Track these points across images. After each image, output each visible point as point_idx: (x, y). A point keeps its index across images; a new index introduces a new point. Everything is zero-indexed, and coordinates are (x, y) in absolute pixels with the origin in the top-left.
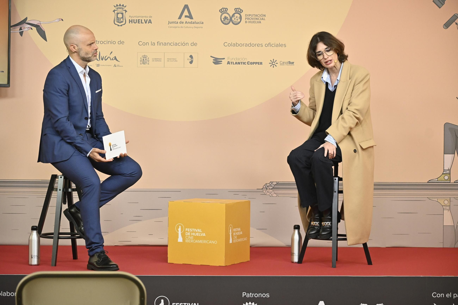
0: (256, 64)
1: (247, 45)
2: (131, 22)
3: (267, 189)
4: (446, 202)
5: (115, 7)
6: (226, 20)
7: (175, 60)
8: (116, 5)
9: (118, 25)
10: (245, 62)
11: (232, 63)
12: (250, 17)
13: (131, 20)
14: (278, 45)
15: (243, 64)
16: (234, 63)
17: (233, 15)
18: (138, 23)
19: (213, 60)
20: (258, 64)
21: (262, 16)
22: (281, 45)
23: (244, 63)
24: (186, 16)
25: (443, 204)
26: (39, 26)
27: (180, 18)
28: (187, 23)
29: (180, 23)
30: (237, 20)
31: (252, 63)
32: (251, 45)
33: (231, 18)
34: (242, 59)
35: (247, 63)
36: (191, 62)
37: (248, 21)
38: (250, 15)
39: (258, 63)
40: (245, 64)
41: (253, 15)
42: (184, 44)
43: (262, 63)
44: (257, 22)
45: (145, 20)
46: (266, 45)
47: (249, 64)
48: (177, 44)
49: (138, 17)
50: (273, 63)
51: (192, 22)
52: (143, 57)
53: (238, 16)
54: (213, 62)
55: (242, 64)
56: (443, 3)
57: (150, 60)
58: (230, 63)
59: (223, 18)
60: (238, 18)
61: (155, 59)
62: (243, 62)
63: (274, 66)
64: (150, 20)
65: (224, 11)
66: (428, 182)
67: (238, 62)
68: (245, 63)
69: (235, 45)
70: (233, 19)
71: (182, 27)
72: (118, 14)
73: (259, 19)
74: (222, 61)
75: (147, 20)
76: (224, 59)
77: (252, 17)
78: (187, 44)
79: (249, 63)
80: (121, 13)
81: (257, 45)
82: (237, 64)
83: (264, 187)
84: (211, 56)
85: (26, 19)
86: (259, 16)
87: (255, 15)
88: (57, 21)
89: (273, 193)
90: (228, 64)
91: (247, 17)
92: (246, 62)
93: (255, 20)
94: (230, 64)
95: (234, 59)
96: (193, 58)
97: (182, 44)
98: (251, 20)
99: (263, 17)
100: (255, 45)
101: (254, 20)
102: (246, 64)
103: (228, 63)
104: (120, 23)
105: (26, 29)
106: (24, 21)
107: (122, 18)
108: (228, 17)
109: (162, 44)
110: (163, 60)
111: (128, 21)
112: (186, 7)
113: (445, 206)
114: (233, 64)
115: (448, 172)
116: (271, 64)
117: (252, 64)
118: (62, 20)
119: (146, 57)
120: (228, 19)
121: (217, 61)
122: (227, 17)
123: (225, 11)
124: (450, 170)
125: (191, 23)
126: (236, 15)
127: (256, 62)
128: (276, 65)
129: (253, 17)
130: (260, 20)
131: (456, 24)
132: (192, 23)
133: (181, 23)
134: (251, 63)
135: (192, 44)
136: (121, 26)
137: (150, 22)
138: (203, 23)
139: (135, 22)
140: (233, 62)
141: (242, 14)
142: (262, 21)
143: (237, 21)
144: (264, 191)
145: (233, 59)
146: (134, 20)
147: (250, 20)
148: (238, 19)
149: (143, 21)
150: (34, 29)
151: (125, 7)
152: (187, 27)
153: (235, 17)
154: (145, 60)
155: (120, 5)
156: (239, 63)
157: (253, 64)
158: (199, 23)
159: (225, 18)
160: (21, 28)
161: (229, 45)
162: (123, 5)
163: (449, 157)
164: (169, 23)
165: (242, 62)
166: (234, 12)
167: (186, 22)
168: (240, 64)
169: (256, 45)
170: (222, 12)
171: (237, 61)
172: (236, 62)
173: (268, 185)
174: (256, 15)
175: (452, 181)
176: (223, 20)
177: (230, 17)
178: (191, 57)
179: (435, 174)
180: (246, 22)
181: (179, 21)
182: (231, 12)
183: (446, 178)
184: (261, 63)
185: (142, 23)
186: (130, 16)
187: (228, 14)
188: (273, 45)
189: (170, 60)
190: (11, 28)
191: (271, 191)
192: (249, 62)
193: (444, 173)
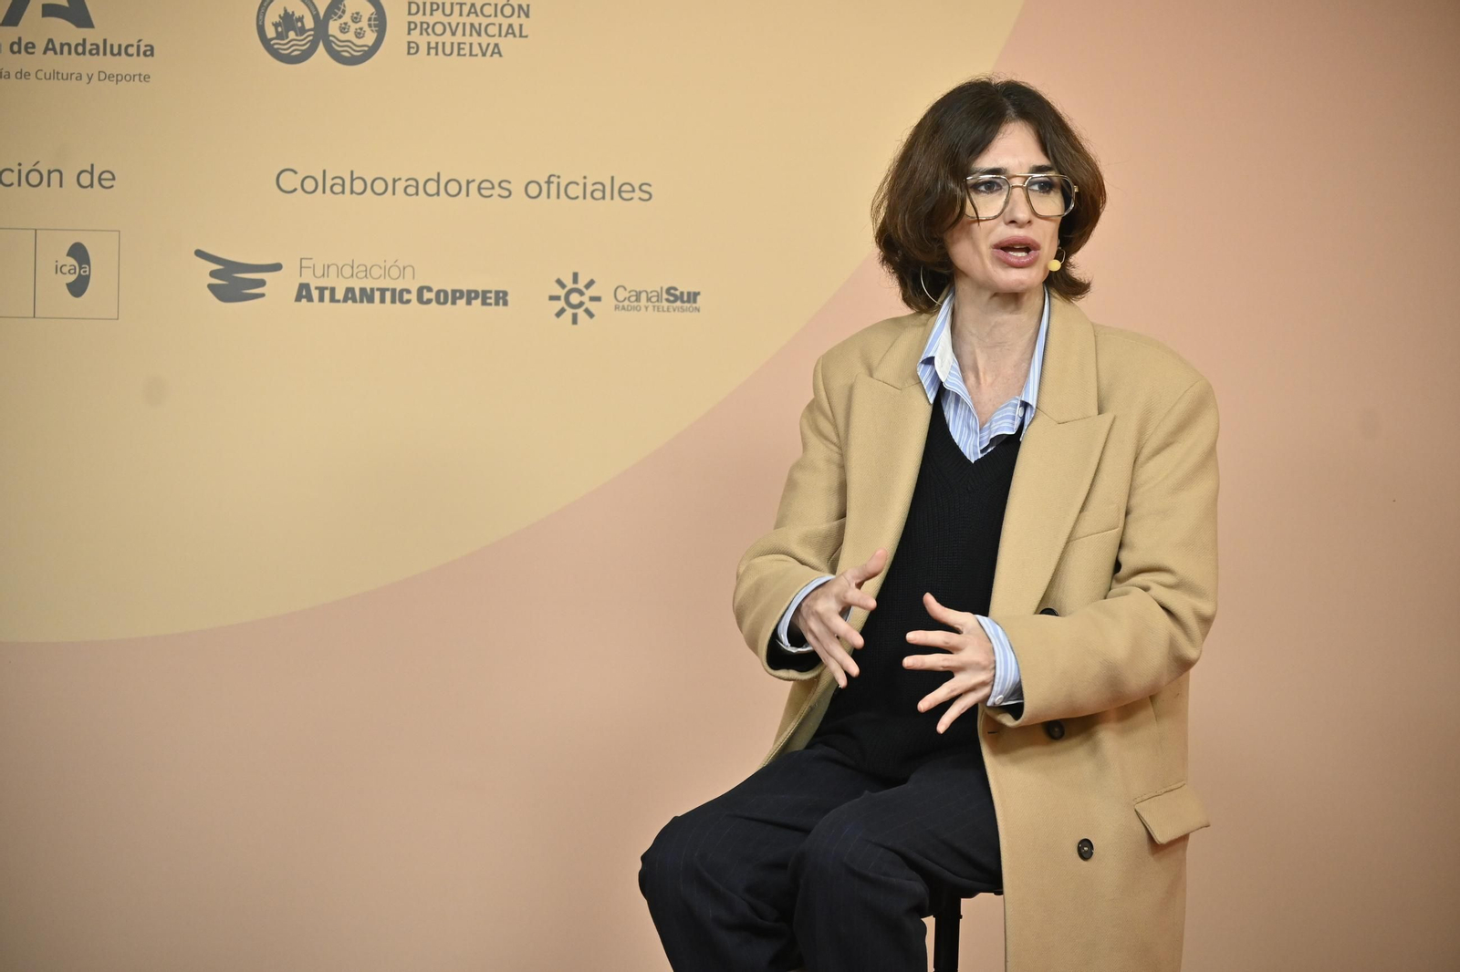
0: (469, 303)
1: (415, 187)
6: (292, 35)
10: (402, 291)
11: (327, 293)
12: (438, 16)
14: (599, 192)
15: (393, 301)
16: (340, 295)
17: (336, 6)
19: (213, 274)
20: (484, 303)
21: (508, 11)
22: (621, 192)
23: (399, 296)
24: (49, 10)
27: (12, 18)
28: (54, 49)
29: (16, 48)
30: (359, 34)
31: (445, 297)
32: (440, 187)
33: (321, 25)
34: (387, 272)
35: (414, 296)
36: (78, 288)
37: (423, 41)
38: (435, 6)
39: (484, 297)
40: (401, 301)
41: (457, 8)
42: (35, 177)
43: (505, 293)
44: (476, 50)
46: (534, 190)
47: (429, 301)
50: (575, 299)
51: (84, 44)
53: (366, 9)
54: (211, 287)
55: (383, 300)
58: (315, 294)
59: (276, 25)
60: (364, 24)
62: (394, 291)
63: (580, 312)
67: (363, 290)
68: (406, 296)
69: (346, 185)
70: (333, 27)
71: (27, 75)
73: (492, 30)
74: (262, 283)
76: (277, 267)
77: (445, 20)
78: (55, 176)
79: (427, 295)
81: (479, 188)
82: (354, 301)
84: (199, 253)
86: (488, 10)
87: (466, 9)
90: (298, 298)
91: (418, 18)
92: (409, 292)
93: (467, 39)
94: (310, 299)
95: (340, 272)
96: (89, 264)
97: (24, 179)
98: (440, 39)
99: (515, 21)
100: (464, 188)
101: (459, 38)
102: (408, 301)
103: (304, 293)
108: (301, 19)
114: (333, 299)
116: (562, 304)
117: (445, 302)
120: (302, 31)
121: (233, 283)
122: (297, 15)
125: (80, 49)
126: (353, 5)
127: (469, 292)
128: (592, 306)
129: (454, 19)
130: (496, 40)
132: (88, 47)
133: (18, 45)
134: (438, 293)
135: (85, 179)
138: (150, 51)
140: (333, 290)
142: (506, 44)
143: (359, 42)
145: (333, 270)
147: (433, 39)
148: (366, 28)
152: (55, 75)
153: (347, 18)
156: (367, 296)
157: (454, 303)
158: (131, 50)
159: (288, 21)
161: (309, 185)
165: (383, 291)
167: (50, 47)
168: (371, 300)
169: (474, 187)
171: (357, 285)
172: (350, 290)
174: (473, 5)
176: (270, 33)
177: (316, 17)
178: (79, 253)
181: (9, 35)
184: (501, 298)
188: (573, 191)
192: (430, 289)
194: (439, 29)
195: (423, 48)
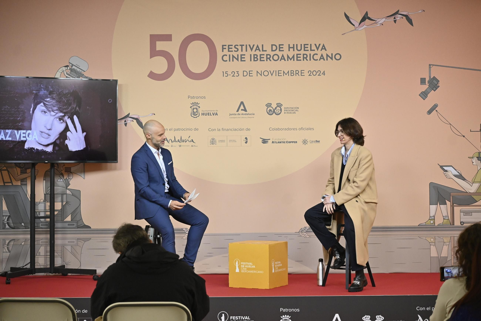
0: (292, 143)
1: (286, 129)
2: (203, 115)
3: (302, 232)
4: (432, 240)
5: (192, 104)
7: (235, 141)
8: (192, 103)
9: (194, 117)
12: (288, 109)
13: (203, 113)
14: (308, 129)
16: (277, 142)
17: (276, 108)
18: (208, 115)
19: (262, 140)
22: (310, 129)
23: (284, 142)
24: (242, 110)
25: (430, 241)
26: (138, 119)
27: (238, 111)
30: (279, 111)
31: (290, 142)
32: (289, 129)
33: (274, 110)
34: (283, 140)
35: (286, 142)
36: (246, 142)
37: (286, 112)
38: (287, 108)
39: (294, 142)
42: (241, 130)
44: (292, 113)
45: (213, 113)
46: (300, 129)
48: (236, 130)
49: (208, 111)
50: (305, 142)
52: (212, 140)
53: (279, 108)
54: (262, 142)
56: (426, 97)
57: (217, 141)
58: (274, 142)
60: (279, 110)
61: (221, 141)
63: (306, 143)
64: (216, 113)
65: (268, 105)
66: (418, 226)
69: (278, 129)
70: (275, 111)
71: (239, 118)
72: (193, 109)
73: (294, 110)
74: (268, 141)
75: (214, 113)
76: (270, 139)
78: (243, 129)
79: (287, 142)
80: (196, 109)
83: (300, 231)
84: (260, 138)
85: (129, 114)
86: (294, 108)
88: (151, 115)
89: (306, 235)
91: (285, 109)
95: (277, 140)
96: (247, 140)
97: (239, 130)
99: (297, 109)
100: (291, 129)
101: (290, 111)
103: (273, 142)
104: (195, 115)
105: (129, 122)
106: (127, 116)
107: (197, 112)
109: (225, 130)
110: (226, 141)
111: (201, 114)
112: (242, 103)
113: (431, 242)
114: (276, 143)
115: (433, 218)
116: (303, 143)
118: (154, 114)
119: (214, 140)
120: (272, 111)
121: (265, 141)
123: (270, 105)
124: (434, 216)
125: (246, 114)
126: (278, 108)
128: (307, 143)
129: (290, 109)
131: (437, 111)
133: (238, 114)
135: (247, 130)
136: (196, 117)
137: (216, 114)
138: (254, 114)
139: (206, 114)
141: (282, 107)
142: (296, 112)
144: (300, 234)
146: (205, 113)
147: (287, 112)
149: (212, 114)
150: (135, 121)
151: (199, 104)
152: (243, 117)
153: (277, 110)
154: (213, 141)
155: (195, 103)
156: (280, 142)
158: (252, 114)
159: (270, 110)
160: (125, 121)
161: (273, 129)
162: (197, 103)
163: (433, 207)
164: (230, 115)
165: (282, 142)
166: (276, 106)
167: (242, 114)
168: (281, 143)
169: (293, 129)
170: (268, 106)
171: (279, 141)
173: (303, 229)
174: (292, 107)
175: (436, 224)
176: (268, 112)
177: (273, 110)
178: (246, 138)
179: (423, 220)
180: (285, 113)
181: (237, 113)
182: (274, 106)
183: (432, 222)
184: (296, 142)
185: (210, 115)
186: (202, 111)
187: (272, 107)
188: (304, 129)
189: (231, 141)
190: (118, 121)
191: (305, 233)
193: (430, 218)
194: (288, 110)
195: (286, 113)
